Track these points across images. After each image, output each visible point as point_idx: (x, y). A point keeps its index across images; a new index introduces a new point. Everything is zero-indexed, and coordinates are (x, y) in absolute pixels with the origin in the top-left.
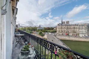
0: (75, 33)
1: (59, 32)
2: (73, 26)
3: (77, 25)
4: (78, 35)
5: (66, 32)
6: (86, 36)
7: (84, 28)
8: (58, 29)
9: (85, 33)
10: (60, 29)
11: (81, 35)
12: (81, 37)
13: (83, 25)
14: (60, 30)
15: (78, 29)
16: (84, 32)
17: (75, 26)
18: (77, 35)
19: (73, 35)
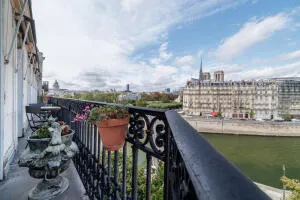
0: (241, 108)
1: (190, 107)
2: (236, 88)
3: (250, 84)
4: (252, 115)
5: (212, 106)
6: (276, 118)
7: (270, 92)
8: (186, 98)
9: (272, 110)
10: (194, 97)
11: (259, 117)
12: (260, 123)
13: (268, 84)
14: (193, 101)
15: (251, 97)
16: (270, 107)
17: (242, 88)
18: (248, 117)
19: (234, 116)
